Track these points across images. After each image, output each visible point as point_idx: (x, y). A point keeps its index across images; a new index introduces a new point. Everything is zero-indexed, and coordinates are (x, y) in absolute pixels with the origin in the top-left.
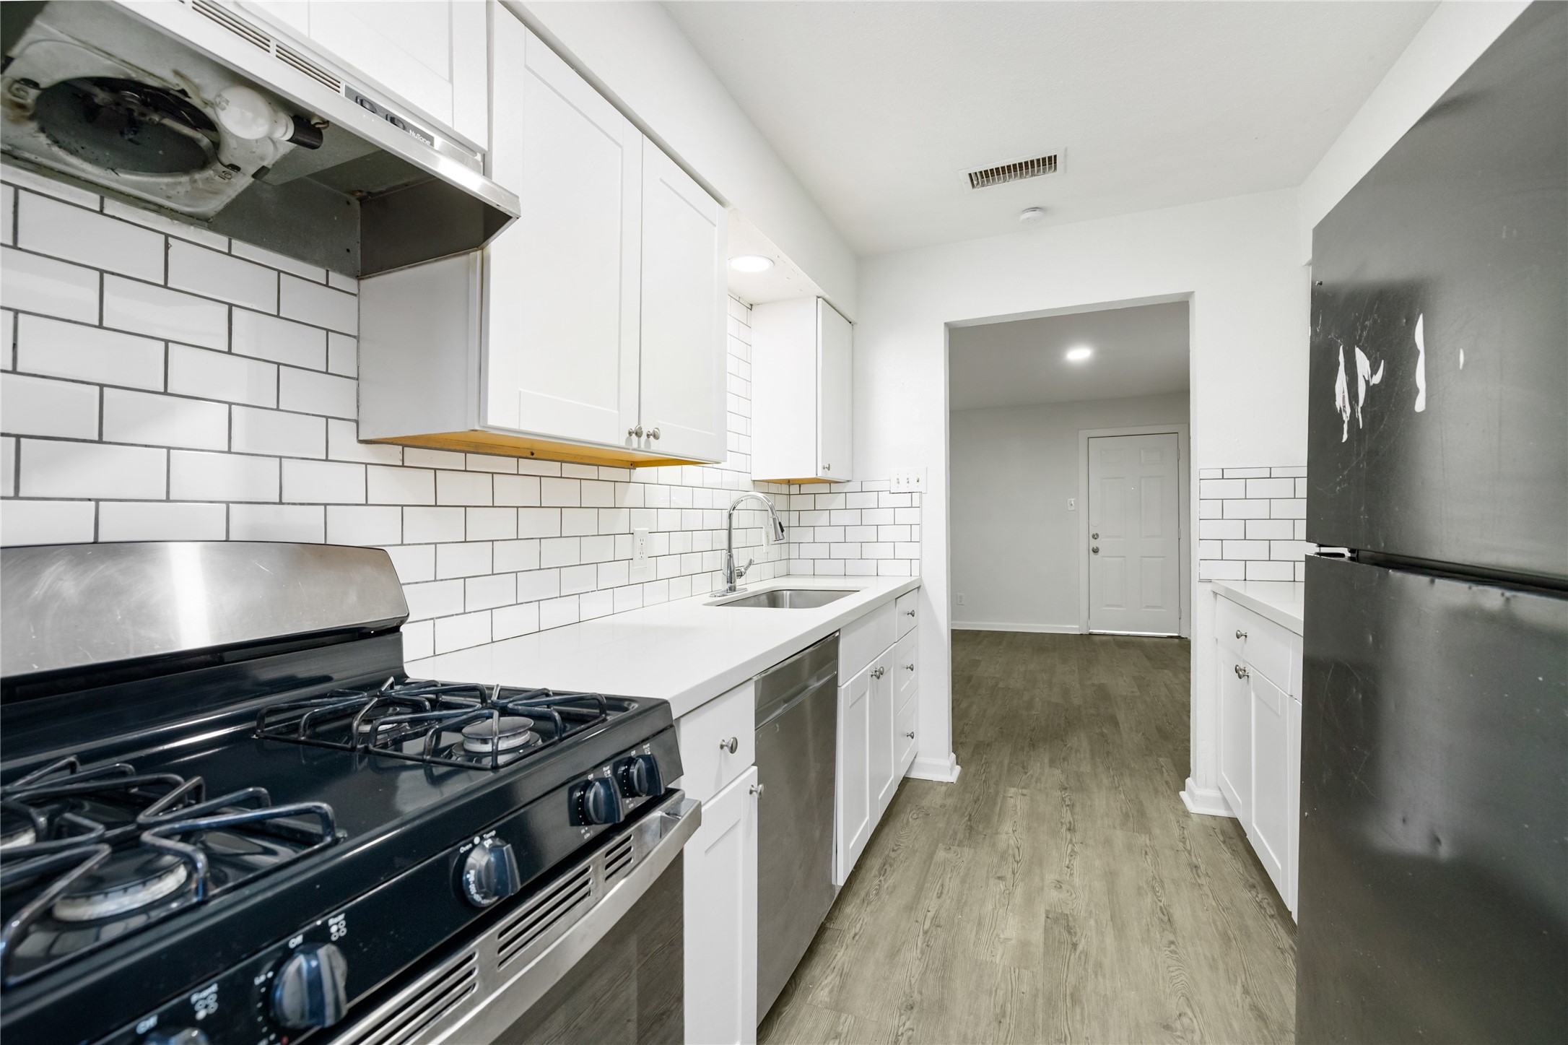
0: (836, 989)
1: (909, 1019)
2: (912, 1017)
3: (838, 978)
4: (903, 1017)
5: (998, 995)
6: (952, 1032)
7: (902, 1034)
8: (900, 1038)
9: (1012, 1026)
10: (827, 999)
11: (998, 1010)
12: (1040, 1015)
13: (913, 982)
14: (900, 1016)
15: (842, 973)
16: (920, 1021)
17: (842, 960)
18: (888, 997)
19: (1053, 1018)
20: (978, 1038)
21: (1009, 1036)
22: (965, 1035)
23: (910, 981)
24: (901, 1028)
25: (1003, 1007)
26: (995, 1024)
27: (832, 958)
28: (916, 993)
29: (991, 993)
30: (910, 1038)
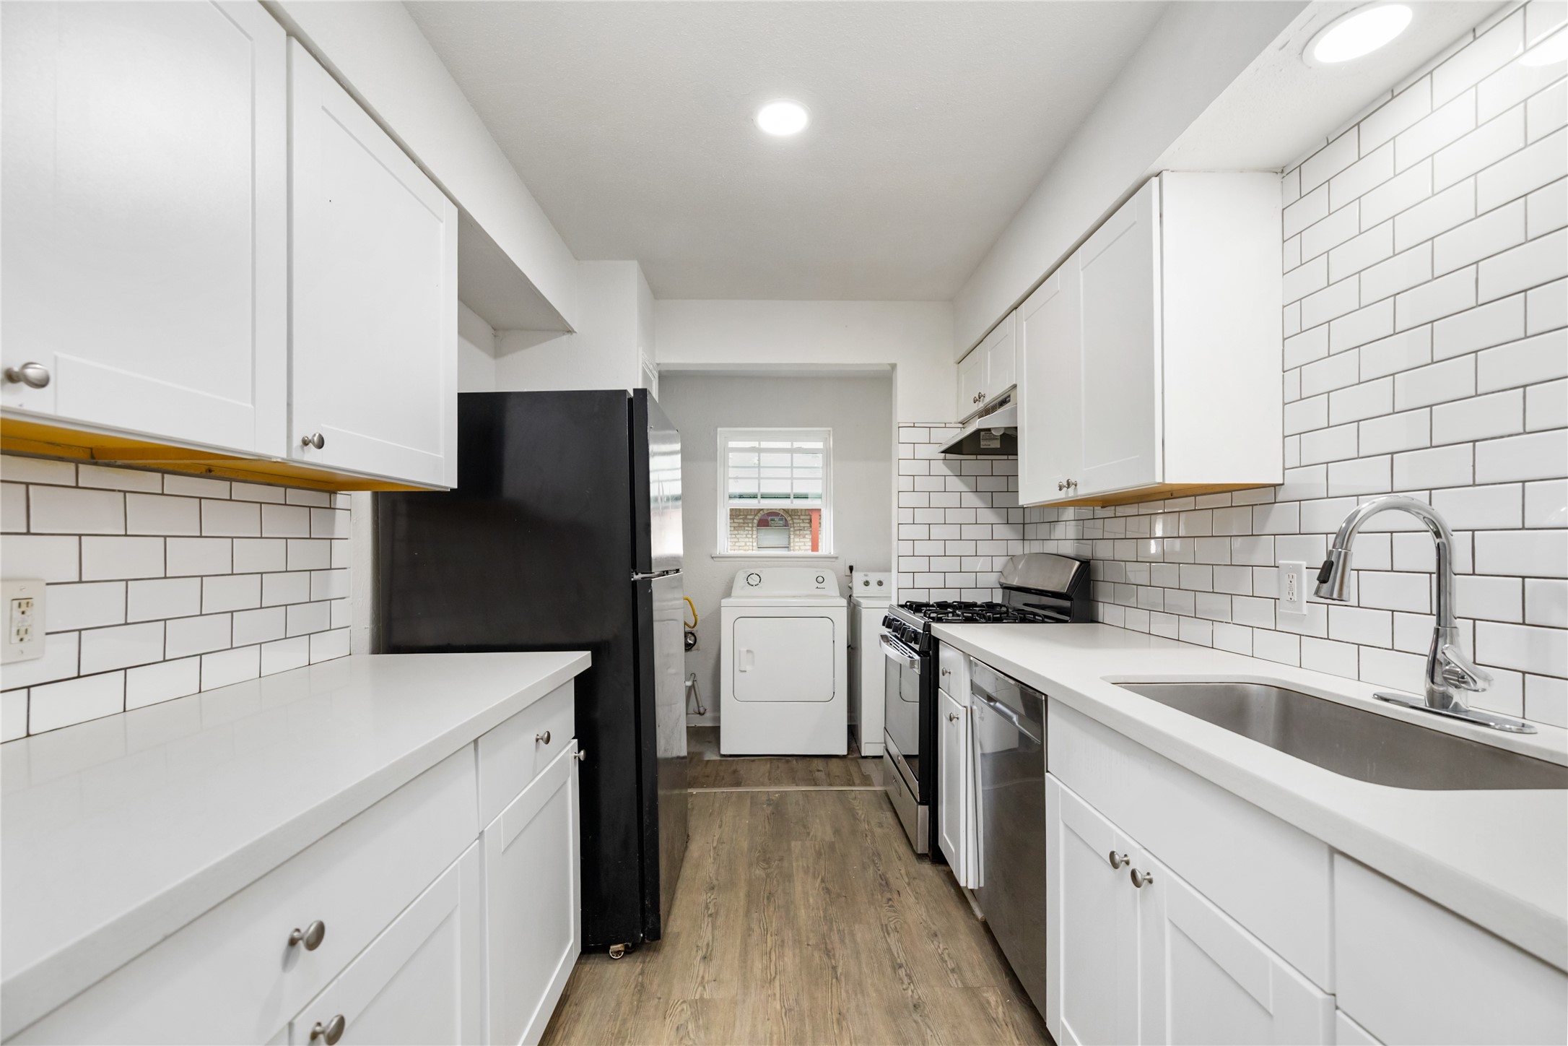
0: (987, 1005)
1: (911, 996)
2: (910, 999)
3: (995, 1016)
4: (917, 997)
5: (849, 1039)
6: (874, 995)
7: (909, 984)
8: (909, 981)
9: (829, 1013)
10: (985, 995)
11: (844, 1023)
12: (808, 1028)
13: (928, 1030)
14: (920, 997)
15: (995, 1021)
16: (903, 997)
17: (1008, 1035)
18: (939, 1009)
19: (797, 1029)
20: (854, 997)
21: (830, 1004)
22: (863, 995)
23: (932, 1031)
24: (913, 988)
25: (841, 1029)
26: (844, 1011)
27: (1018, 1035)
28: (919, 1021)
29: (855, 1039)
30: (903, 983)
